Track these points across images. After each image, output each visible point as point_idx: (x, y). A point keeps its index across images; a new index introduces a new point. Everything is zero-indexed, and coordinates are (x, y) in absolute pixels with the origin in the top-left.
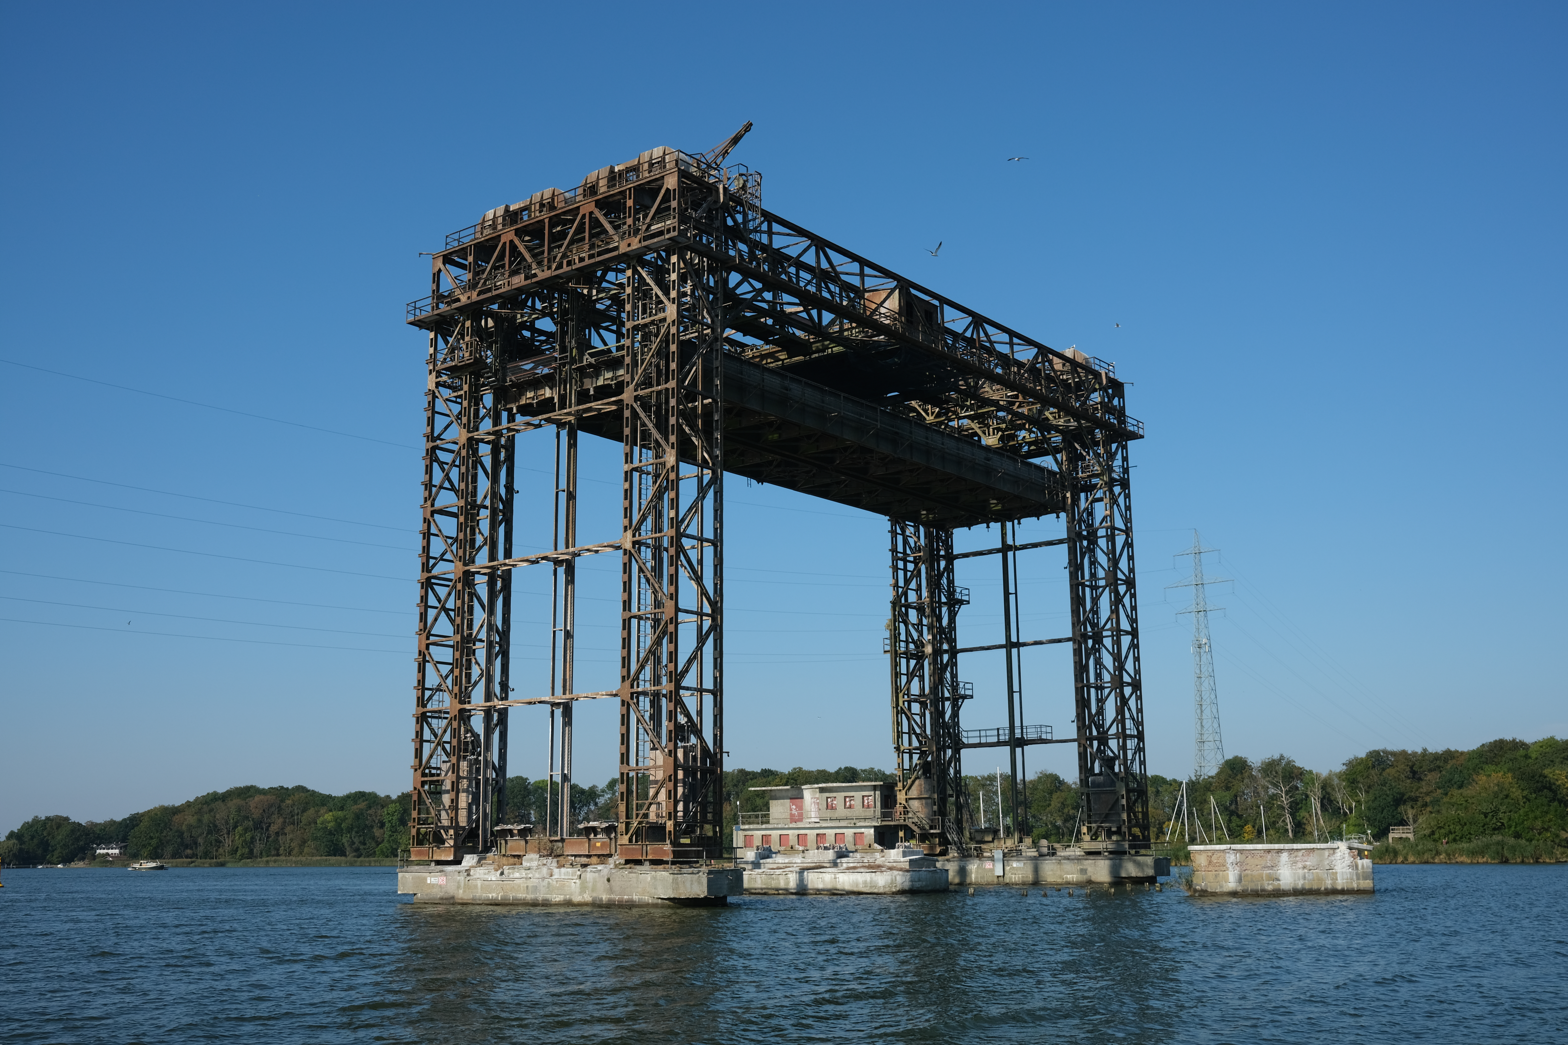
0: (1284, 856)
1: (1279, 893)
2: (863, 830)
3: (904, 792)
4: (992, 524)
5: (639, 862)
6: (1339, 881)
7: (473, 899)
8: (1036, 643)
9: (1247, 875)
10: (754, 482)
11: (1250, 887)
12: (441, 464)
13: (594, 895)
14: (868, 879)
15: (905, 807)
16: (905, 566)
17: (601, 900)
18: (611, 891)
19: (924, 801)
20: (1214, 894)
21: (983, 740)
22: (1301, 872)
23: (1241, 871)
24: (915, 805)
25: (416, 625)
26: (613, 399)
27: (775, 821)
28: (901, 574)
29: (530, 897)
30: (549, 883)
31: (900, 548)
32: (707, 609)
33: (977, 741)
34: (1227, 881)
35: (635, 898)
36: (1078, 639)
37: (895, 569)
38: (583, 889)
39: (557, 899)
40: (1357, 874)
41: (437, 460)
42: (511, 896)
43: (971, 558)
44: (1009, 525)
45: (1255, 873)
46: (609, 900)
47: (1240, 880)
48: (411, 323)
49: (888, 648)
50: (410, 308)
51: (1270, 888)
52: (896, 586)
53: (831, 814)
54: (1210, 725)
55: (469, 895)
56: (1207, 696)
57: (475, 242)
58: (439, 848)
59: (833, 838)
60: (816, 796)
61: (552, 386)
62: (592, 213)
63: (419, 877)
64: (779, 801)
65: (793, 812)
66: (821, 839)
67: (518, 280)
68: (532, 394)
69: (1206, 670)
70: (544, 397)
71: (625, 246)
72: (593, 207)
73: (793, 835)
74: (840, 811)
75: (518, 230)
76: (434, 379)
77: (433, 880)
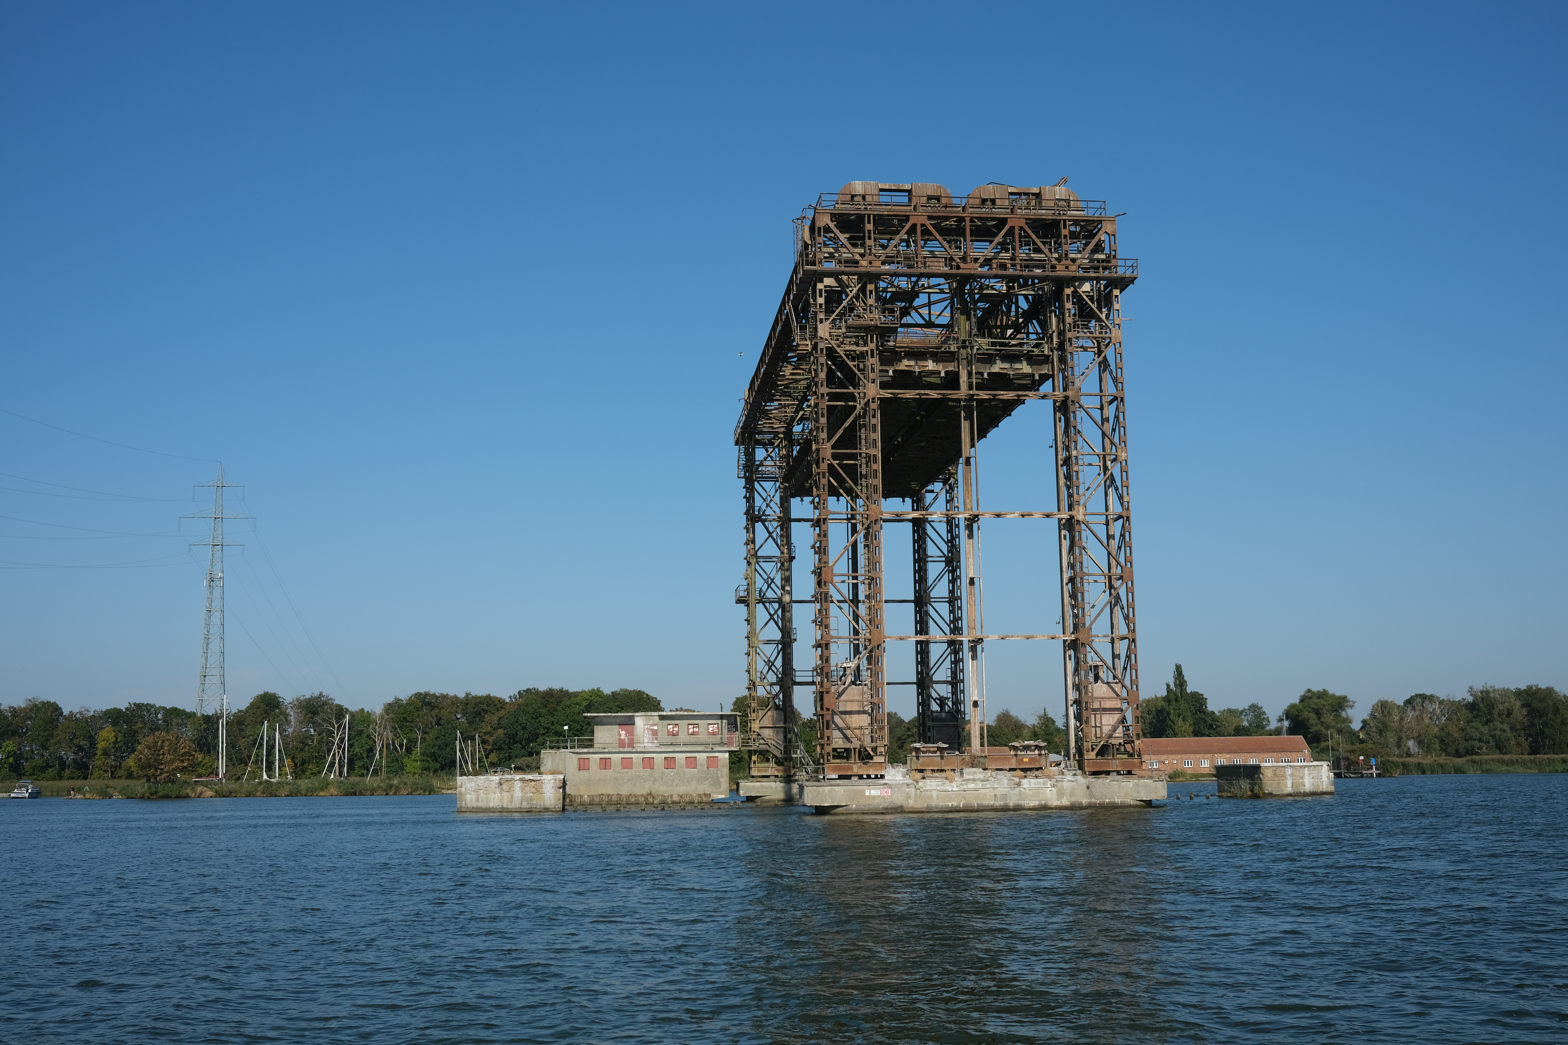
2: (717, 754)
3: (757, 721)
6: (1324, 786)
11: (1295, 791)
15: (759, 735)
17: (1082, 803)
18: (1091, 795)
22: (1312, 780)
27: (600, 746)
29: (999, 803)
30: (1019, 792)
34: (1286, 787)
36: (917, 602)
38: (1060, 795)
42: (976, 803)
53: (671, 739)
54: (214, 659)
55: (920, 804)
56: (215, 630)
57: (876, 213)
58: (865, 763)
59: (683, 762)
60: (651, 723)
61: (936, 361)
62: (1021, 228)
63: (853, 790)
64: (606, 727)
65: (623, 737)
66: (670, 763)
67: (936, 264)
68: (912, 363)
69: (217, 604)
70: (927, 369)
71: (1063, 268)
72: (1022, 223)
73: (637, 758)
74: (683, 737)
75: (930, 218)
76: (827, 329)
77: (872, 792)
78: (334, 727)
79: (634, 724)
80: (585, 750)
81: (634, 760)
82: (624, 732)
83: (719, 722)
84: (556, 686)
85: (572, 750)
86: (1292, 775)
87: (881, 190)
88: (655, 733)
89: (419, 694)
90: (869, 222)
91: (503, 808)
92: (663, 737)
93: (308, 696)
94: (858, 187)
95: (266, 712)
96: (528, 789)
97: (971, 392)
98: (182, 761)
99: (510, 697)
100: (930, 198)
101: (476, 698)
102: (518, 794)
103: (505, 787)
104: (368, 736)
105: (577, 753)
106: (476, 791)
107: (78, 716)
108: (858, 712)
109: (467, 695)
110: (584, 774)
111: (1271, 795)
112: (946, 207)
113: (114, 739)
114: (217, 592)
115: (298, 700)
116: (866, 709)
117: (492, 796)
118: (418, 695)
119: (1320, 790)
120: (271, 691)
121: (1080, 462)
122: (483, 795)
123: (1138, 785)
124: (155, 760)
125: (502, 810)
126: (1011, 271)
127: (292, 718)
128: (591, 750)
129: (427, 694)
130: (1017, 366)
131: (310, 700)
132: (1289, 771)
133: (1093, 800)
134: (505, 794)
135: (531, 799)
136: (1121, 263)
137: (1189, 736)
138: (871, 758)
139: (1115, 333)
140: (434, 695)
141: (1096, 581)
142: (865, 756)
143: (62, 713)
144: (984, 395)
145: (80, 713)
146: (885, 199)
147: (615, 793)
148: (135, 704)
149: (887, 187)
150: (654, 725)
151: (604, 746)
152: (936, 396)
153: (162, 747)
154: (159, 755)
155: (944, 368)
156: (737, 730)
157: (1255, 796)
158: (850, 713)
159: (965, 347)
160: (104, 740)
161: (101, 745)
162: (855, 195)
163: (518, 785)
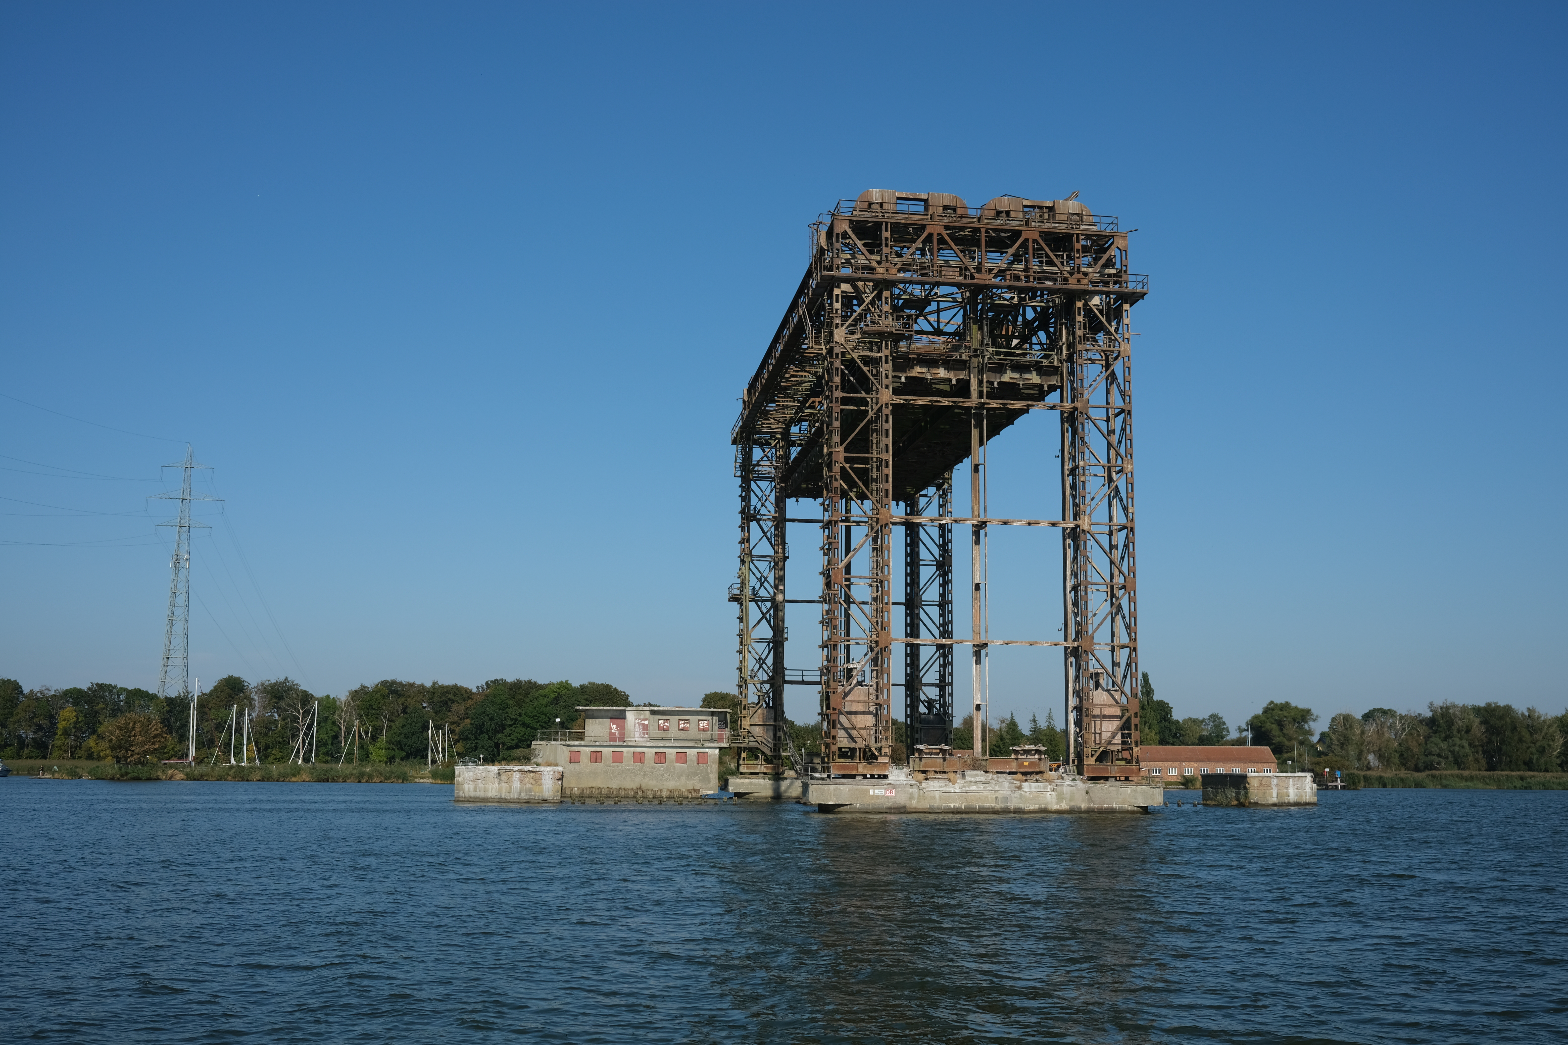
0: (1292, 781)
1: (1290, 805)
2: (707, 750)
3: (748, 719)
6: (1307, 797)
7: (930, 808)
11: (1281, 801)
13: (1072, 804)
15: (749, 732)
18: (1090, 800)
19: (765, 727)
20: (1262, 805)
22: (1296, 791)
23: (1279, 791)
27: (590, 739)
29: (999, 806)
38: (1059, 799)
39: (1032, 808)
42: (977, 805)
45: (1282, 792)
53: (662, 734)
54: (178, 641)
55: (925, 805)
56: (180, 612)
57: (893, 221)
58: (870, 763)
59: (674, 757)
60: (642, 717)
61: (948, 369)
62: (1035, 241)
63: (858, 789)
64: (597, 720)
65: (613, 731)
66: (660, 757)
67: (951, 273)
68: (924, 370)
69: (182, 586)
70: (938, 376)
71: (1075, 281)
72: (1036, 236)
73: (628, 752)
74: (674, 732)
75: (946, 227)
76: (843, 334)
77: (877, 792)
78: (299, 713)
79: (625, 718)
80: (577, 743)
81: (625, 754)
82: (615, 726)
83: (710, 718)
84: (524, 678)
85: (564, 743)
86: (1277, 785)
87: (899, 198)
88: (646, 727)
89: (386, 682)
90: (887, 230)
91: (501, 798)
92: (654, 732)
93: (273, 681)
94: (876, 195)
95: (230, 696)
96: (527, 780)
97: (982, 401)
98: (154, 743)
99: (478, 687)
100: (946, 208)
101: (442, 687)
102: (516, 784)
103: (503, 777)
104: (334, 723)
105: (568, 746)
106: (475, 781)
107: (39, 695)
108: (864, 713)
109: (434, 683)
110: (573, 766)
111: (1256, 804)
112: (961, 217)
113: (75, 719)
114: (183, 574)
115: (262, 684)
116: (871, 709)
117: (490, 786)
118: (384, 683)
119: (1304, 800)
120: (236, 675)
121: (1087, 473)
122: (481, 785)
123: (1135, 791)
124: (127, 741)
125: (500, 800)
126: (1023, 283)
127: (257, 703)
128: (583, 743)
129: (393, 682)
130: (1027, 376)
131: (275, 684)
132: (1275, 782)
133: (1092, 805)
134: (504, 785)
135: (530, 790)
136: (1131, 278)
137: (1155, 744)
138: (876, 758)
139: (1124, 347)
140: (401, 684)
141: (1098, 590)
142: (870, 757)
143: (22, 691)
144: (994, 404)
145: (41, 692)
146: (902, 207)
147: (605, 786)
148: (97, 684)
149: (904, 196)
150: (645, 720)
151: (596, 739)
152: (947, 403)
153: (133, 728)
154: (130, 737)
155: (955, 376)
156: (727, 727)
157: (1241, 805)
158: (856, 713)
159: (976, 356)
160: (64, 720)
161: (62, 725)
162: (873, 203)
163: (517, 776)
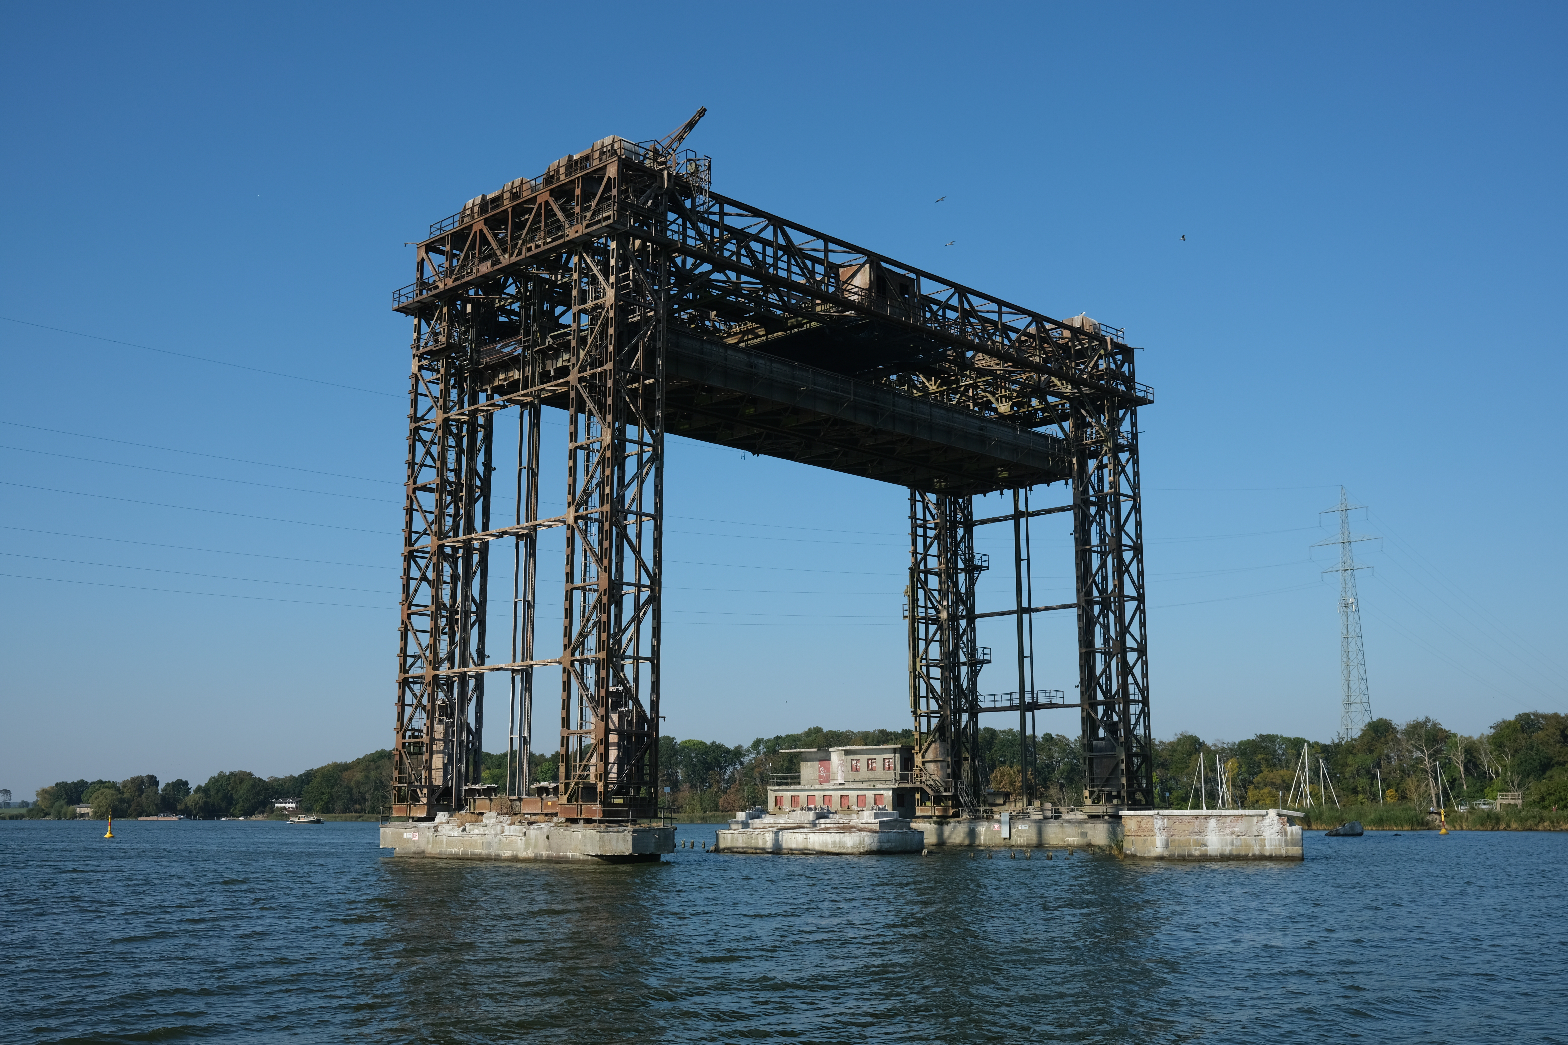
0: (1213, 823)
1: (1206, 858)
2: (882, 792)
3: (920, 755)
4: (1005, 491)
5: (575, 821)
6: (1268, 847)
7: (440, 854)
8: (1047, 609)
9: (1174, 841)
10: (748, 454)
11: (1177, 852)
12: (424, 443)
13: (536, 851)
14: (837, 840)
15: (921, 770)
16: (925, 532)
17: (542, 856)
18: (550, 847)
19: (939, 764)
20: (1143, 858)
21: (998, 705)
22: (1229, 838)
23: (1168, 837)
24: (931, 767)
25: (399, 596)
26: (561, 381)
27: (805, 782)
28: (920, 540)
29: (484, 852)
30: (500, 840)
31: (920, 515)
32: (645, 580)
33: (991, 705)
34: (1154, 846)
35: (569, 854)
36: (1085, 604)
37: (914, 535)
38: (527, 845)
39: (507, 855)
40: (1286, 841)
41: (421, 440)
42: (470, 851)
43: (990, 525)
44: (1022, 491)
45: (1182, 838)
46: (548, 856)
47: (1167, 845)
48: (396, 310)
49: (906, 614)
50: (396, 296)
51: (1197, 853)
52: (915, 553)
53: (855, 775)
58: (415, 805)
59: (855, 800)
60: (841, 758)
62: (546, 202)
63: (397, 833)
64: (809, 763)
65: (822, 773)
66: (845, 800)
68: (503, 376)
69: (1353, 630)
72: (547, 196)
73: (819, 796)
74: (863, 773)
77: (407, 835)
79: (830, 760)
80: (781, 787)
81: (817, 798)
82: (820, 769)
83: (892, 756)
92: (848, 773)
138: (419, 799)
142: (415, 798)
150: (844, 760)
